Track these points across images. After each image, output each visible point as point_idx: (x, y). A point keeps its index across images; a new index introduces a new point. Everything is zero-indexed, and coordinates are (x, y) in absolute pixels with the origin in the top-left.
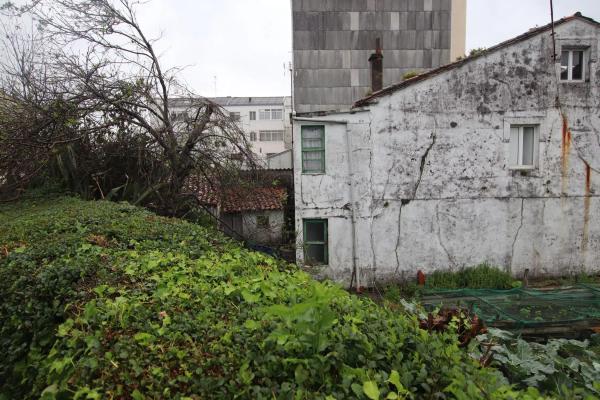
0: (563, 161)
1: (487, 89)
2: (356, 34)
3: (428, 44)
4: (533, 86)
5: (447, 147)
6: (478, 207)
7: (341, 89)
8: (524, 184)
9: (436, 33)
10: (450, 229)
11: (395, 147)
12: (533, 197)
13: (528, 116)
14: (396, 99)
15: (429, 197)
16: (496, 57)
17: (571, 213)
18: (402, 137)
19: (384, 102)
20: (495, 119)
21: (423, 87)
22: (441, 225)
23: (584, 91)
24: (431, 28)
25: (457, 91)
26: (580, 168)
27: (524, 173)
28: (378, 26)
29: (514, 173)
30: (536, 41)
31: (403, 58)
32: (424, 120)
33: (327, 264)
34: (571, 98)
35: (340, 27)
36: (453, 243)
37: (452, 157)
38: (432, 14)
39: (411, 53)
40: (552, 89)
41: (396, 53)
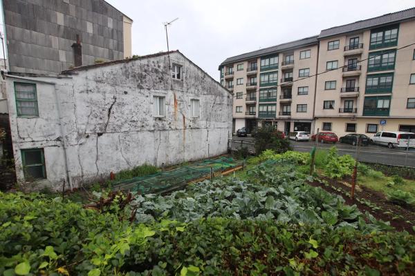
0: (175, 114)
1: (142, 77)
2: (62, 28)
3: (111, 46)
4: (162, 78)
5: (123, 104)
6: (140, 135)
7: (52, 61)
8: (160, 124)
9: (115, 41)
10: (127, 148)
11: (91, 102)
12: (164, 130)
13: (160, 93)
14: (91, 74)
15: (114, 131)
16: (144, 62)
17: (179, 136)
18: (96, 97)
19: (82, 74)
20: (146, 93)
21: (107, 69)
22: (121, 146)
23: (181, 84)
24: (112, 38)
25: (126, 74)
26: (181, 117)
27: (160, 119)
28: (78, 27)
29: (156, 119)
30: (162, 58)
31: (96, 51)
32: (109, 88)
33: (46, 178)
34: (177, 87)
35: (49, 20)
36: (129, 155)
37: (126, 109)
38: (113, 30)
39: (101, 49)
40: (169, 81)
41: (91, 47)
